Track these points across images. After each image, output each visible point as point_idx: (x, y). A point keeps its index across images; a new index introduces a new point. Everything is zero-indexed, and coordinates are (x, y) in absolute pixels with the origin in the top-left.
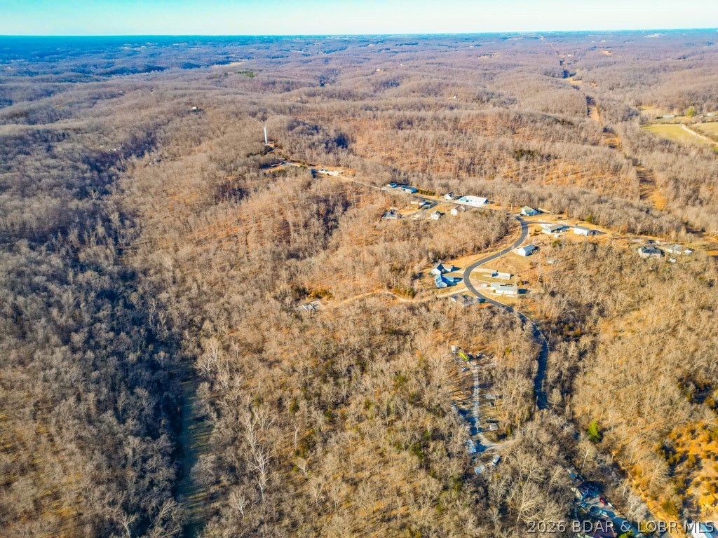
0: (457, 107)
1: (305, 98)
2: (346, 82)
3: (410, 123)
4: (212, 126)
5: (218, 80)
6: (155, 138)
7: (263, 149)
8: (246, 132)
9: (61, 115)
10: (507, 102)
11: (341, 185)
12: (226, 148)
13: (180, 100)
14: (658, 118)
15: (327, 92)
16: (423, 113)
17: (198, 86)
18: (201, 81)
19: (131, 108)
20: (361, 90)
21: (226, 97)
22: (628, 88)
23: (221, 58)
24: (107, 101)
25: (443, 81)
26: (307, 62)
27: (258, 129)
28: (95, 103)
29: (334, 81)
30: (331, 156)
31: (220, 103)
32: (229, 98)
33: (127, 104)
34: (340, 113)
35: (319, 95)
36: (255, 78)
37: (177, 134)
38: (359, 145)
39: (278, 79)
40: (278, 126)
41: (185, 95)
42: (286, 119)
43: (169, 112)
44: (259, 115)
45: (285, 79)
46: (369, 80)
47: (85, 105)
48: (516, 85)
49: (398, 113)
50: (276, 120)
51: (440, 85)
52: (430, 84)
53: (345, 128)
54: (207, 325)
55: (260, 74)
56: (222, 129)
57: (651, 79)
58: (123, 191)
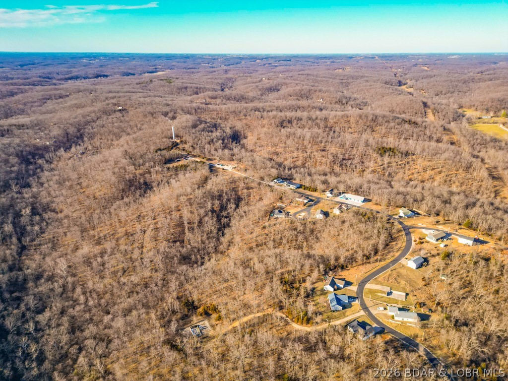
0: (326, 108)
1: (208, 100)
2: (240, 88)
3: (290, 122)
5: (145, 85)
6: (83, 133)
8: (159, 129)
9: (15, 112)
10: (362, 104)
11: (234, 181)
12: (139, 143)
13: (110, 101)
14: (479, 118)
15: (225, 96)
16: (299, 114)
17: (129, 89)
18: (131, 86)
19: (71, 107)
20: (251, 94)
21: (146, 99)
22: (449, 95)
24: (55, 101)
25: (312, 88)
26: (212, 72)
27: (167, 127)
28: (45, 102)
29: (231, 87)
31: (141, 104)
32: (148, 100)
33: (69, 104)
34: (235, 113)
35: (220, 98)
36: (173, 84)
38: (250, 140)
39: (189, 85)
40: (184, 124)
41: (115, 97)
42: (191, 118)
43: (99, 111)
44: (170, 115)
45: (194, 85)
46: (257, 86)
47: (36, 104)
48: (366, 91)
49: (280, 114)
50: (184, 119)
51: (310, 90)
52: (303, 90)
53: (239, 126)
55: (177, 81)
56: (139, 126)
57: (465, 88)
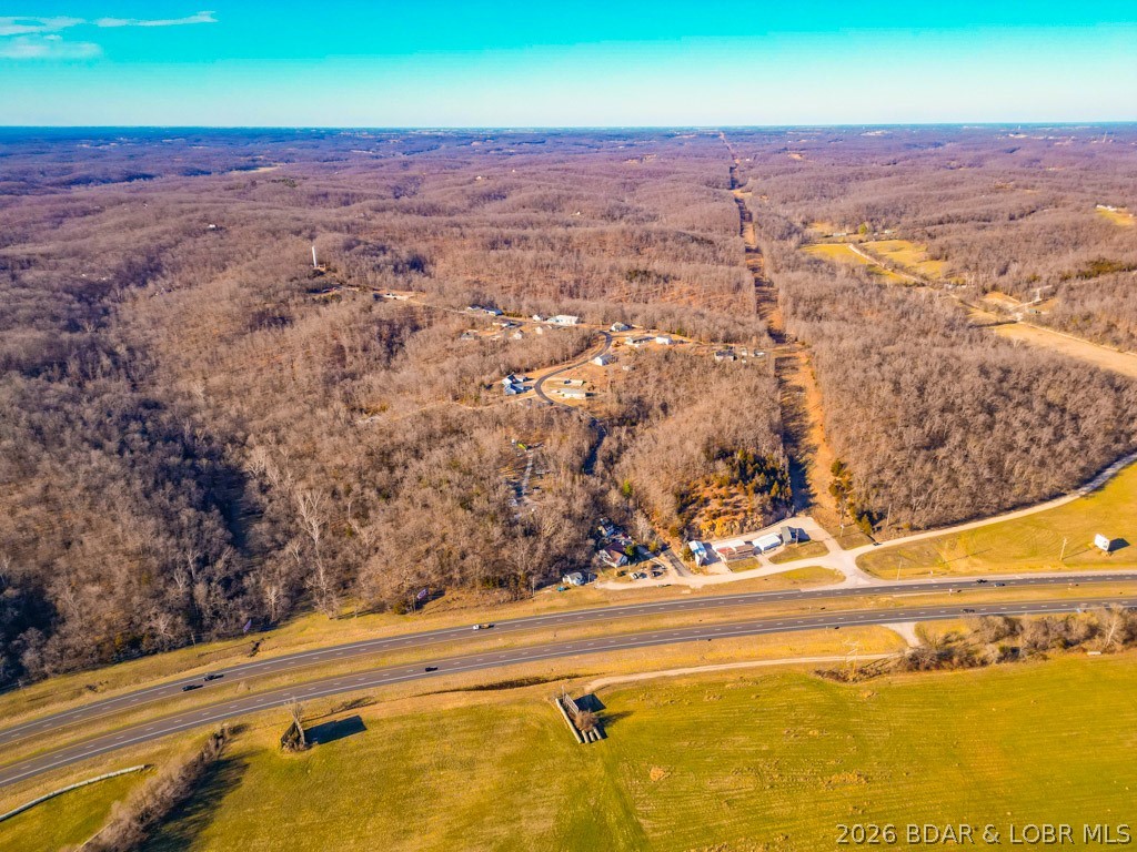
0: (577, 224)
2: (431, 193)
3: (507, 242)
4: (239, 247)
5: (241, 191)
6: (160, 264)
7: (312, 272)
8: (289, 253)
9: (11, 240)
10: (646, 219)
12: (261, 272)
13: (191, 216)
14: (827, 237)
15: (402, 206)
16: (529, 231)
17: (212, 198)
18: (216, 193)
19: (119, 228)
20: (452, 204)
21: (256, 212)
22: (803, 201)
23: (243, 161)
24: (77, 220)
25: (565, 192)
26: (377, 166)
27: (303, 251)
28: (61, 222)
29: (414, 193)
30: (400, 279)
31: (249, 219)
32: (261, 213)
33: (111, 222)
34: (417, 231)
35: (391, 209)
36: (298, 188)
37: (191, 259)
38: (441, 267)
39: (330, 190)
40: (330, 245)
41: (197, 210)
42: (341, 238)
43: (177, 230)
44: (305, 233)
45: (342, 190)
46: (463, 191)
47: (46, 225)
48: (661, 197)
49: (495, 231)
50: (327, 239)
51: (559, 197)
52: (546, 196)
53: (422, 248)
54: (251, 439)
55: (306, 183)
56: (254, 251)
57: (836, 189)
58: (127, 323)
